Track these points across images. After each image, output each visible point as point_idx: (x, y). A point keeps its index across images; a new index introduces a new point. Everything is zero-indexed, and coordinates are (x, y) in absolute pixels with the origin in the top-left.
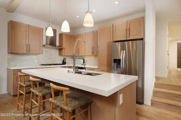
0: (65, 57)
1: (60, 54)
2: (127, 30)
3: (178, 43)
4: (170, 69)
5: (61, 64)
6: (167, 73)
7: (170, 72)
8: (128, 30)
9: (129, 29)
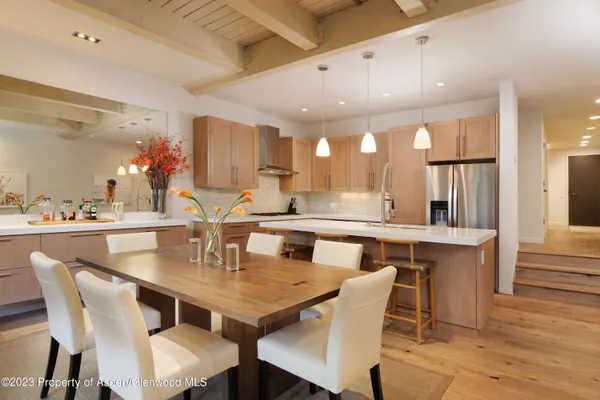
0: (293, 196)
1: (283, 188)
2: (458, 139)
3: (570, 157)
4: (550, 228)
5: (280, 214)
6: (543, 236)
7: (549, 234)
8: (461, 141)
9: (465, 138)
